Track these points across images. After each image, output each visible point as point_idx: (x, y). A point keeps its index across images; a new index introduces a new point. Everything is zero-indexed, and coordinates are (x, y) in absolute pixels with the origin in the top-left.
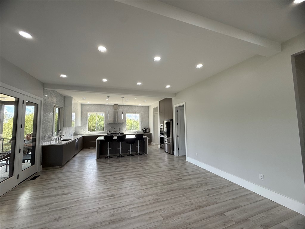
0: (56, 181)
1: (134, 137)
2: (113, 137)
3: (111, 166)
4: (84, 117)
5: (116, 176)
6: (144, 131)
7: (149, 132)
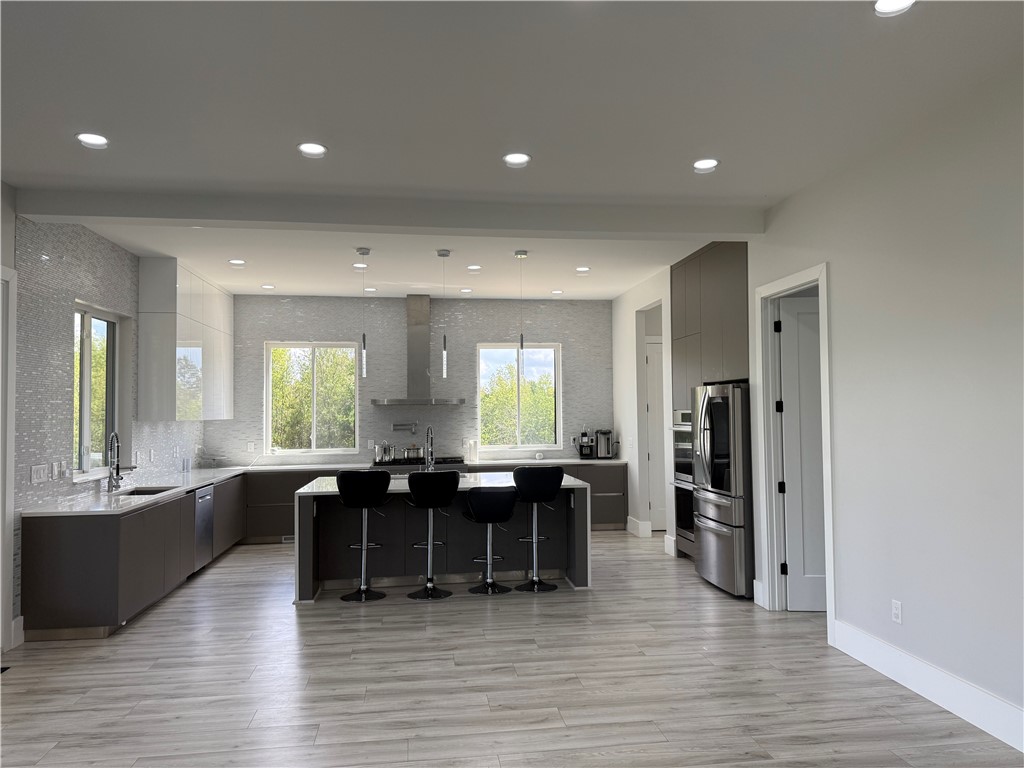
0: (71, 701)
1: (507, 480)
2: (385, 479)
3: (364, 646)
4: (247, 369)
5: (375, 704)
6: (581, 447)
7: (616, 456)
